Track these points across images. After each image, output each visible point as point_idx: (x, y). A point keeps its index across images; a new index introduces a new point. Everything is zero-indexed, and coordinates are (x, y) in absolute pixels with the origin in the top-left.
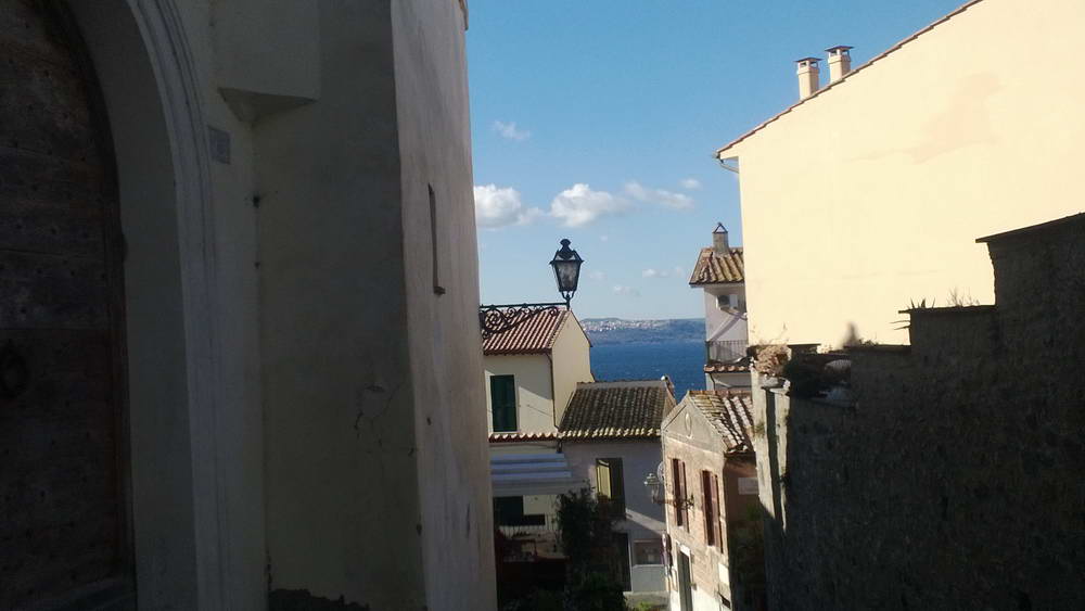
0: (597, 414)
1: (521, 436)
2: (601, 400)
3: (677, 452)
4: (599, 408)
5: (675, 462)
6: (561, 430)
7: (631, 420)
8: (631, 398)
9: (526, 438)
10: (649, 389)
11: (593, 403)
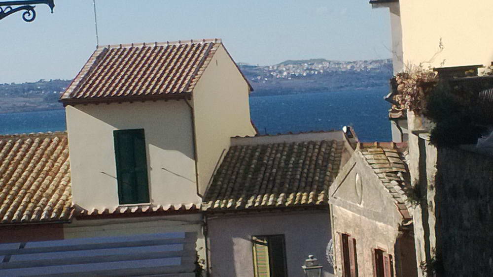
0: (254, 178)
1: (155, 209)
2: (260, 159)
3: (347, 226)
4: (257, 171)
5: (345, 237)
6: (206, 199)
7: (296, 184)
8: (299, 155)
9: (160, 212)
10: (323, 142)
11: (249, 164)
